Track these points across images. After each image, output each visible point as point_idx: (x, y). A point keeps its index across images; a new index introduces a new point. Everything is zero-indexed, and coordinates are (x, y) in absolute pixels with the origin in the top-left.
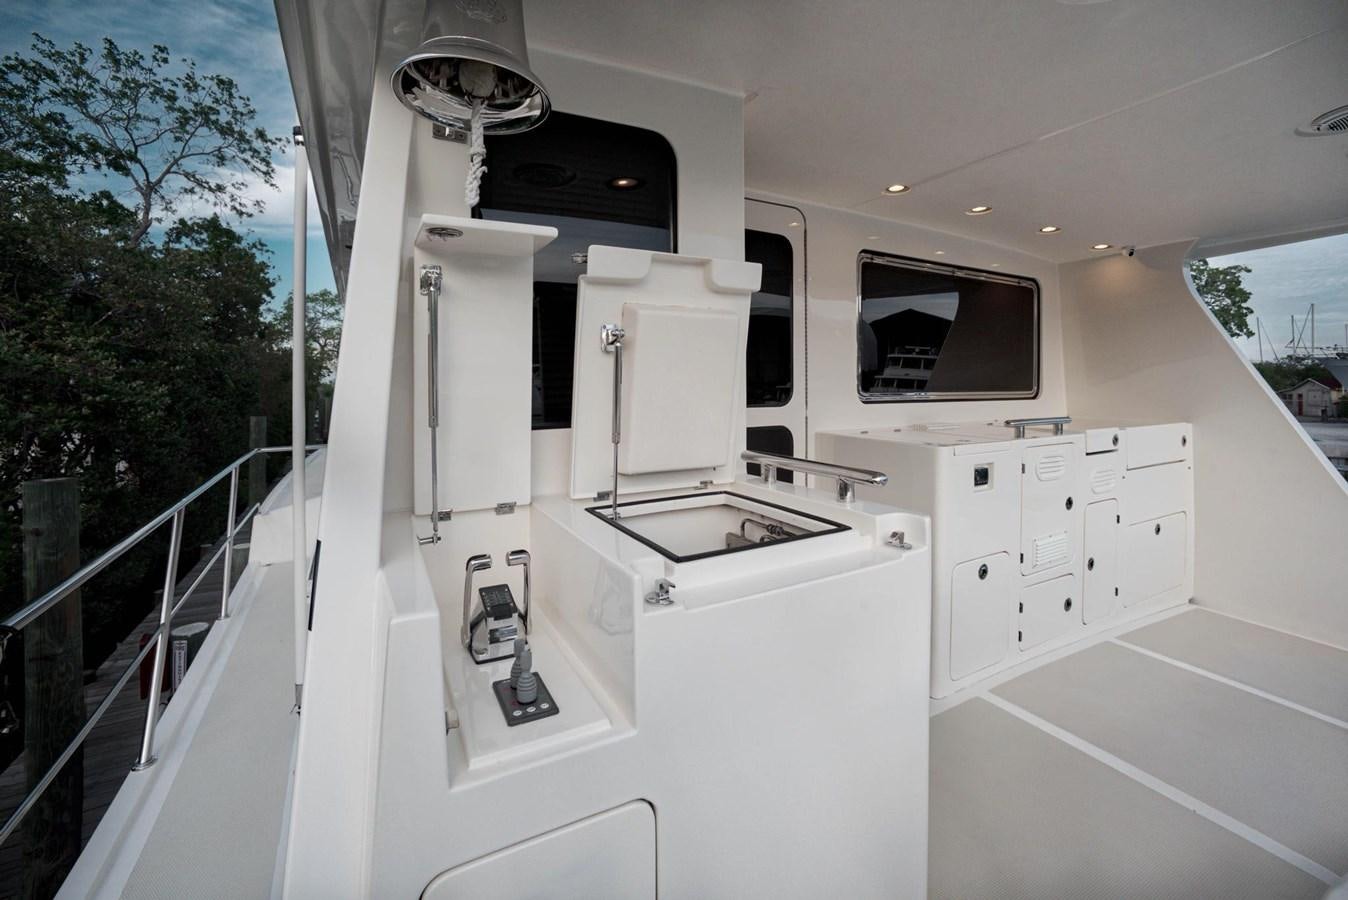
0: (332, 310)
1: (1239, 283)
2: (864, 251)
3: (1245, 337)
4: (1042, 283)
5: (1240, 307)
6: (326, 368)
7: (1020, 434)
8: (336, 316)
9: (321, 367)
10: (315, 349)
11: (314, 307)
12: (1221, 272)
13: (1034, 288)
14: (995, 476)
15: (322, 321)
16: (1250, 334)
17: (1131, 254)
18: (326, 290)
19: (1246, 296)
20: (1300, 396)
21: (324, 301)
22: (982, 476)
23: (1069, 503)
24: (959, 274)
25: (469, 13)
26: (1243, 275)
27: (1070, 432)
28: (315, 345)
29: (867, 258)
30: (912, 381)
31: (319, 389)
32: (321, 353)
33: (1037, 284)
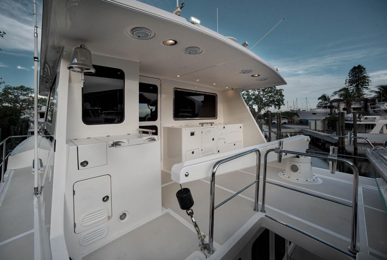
0: (25, 93)
1: (282, 93)
2: (175, 88)
3: (283, 105)
4: (218, 95)
5: (282, 99)
6: (23, 113)
7: (202, 126)
8: (27, 95)
9: (21, 112)
10: (18, 106)
11: (17, 92)
12: (278, 90)
13: (216, 95)
14: (195, 134)
15: (21, 97)
16: (284, 105)
17: (232, 89)
18: (22, 86)
19: (283, 96)
20: (294, 119)
21: (22, 89)
22: (192, 134)
23: (213, 139)
24: (198, 92)
25: (81, 58)
26: (282, 91)
27: (214, 125)
28: (18, 105)
29: (176, 89)
30: (188, 116)
31: (19, 120)
32: (20, 107)
33: (217, 95)
